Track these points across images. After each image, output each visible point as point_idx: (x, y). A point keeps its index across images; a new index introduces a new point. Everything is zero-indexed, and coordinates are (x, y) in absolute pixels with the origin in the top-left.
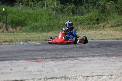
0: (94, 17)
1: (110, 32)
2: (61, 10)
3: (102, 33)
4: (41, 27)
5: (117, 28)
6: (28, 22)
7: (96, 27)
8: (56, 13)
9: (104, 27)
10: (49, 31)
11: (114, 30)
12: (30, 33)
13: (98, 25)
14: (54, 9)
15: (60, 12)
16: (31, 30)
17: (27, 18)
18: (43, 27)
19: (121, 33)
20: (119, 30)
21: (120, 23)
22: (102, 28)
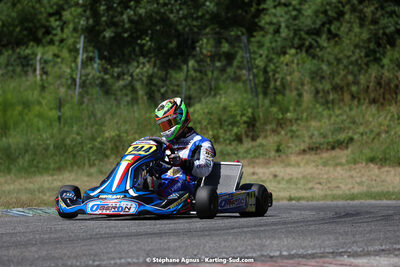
0: (236, 110)
1: (310, 169)
2: (103, 84)
3: (280, 174)
4: (26, 151)
5: (334, 153)
7: (247, 152)
8: (81, 96)
9: (278, 150)
10: (60, 169)
11: (325, 164)
13: (255, 144)
14: (74, 80)
15: (95, 91)
18: (35, 153)
19: (353, 173)
20: (344, 161)
21: (342, 136)
22: (273, 153)
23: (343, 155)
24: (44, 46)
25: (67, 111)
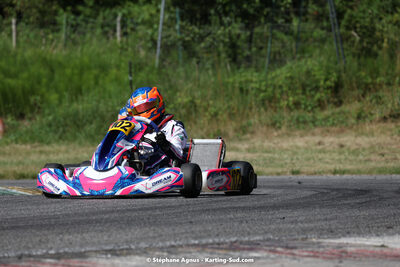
2: (186, 46)
3: (348, 144)
6: (42, 96)
8: (162, 60)
9: (359, 117)
16: (54, 131)
17: (39, 82)
22: (353, 121)
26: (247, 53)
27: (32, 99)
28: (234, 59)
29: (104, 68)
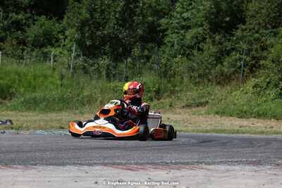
0: (150, 85)
1: (186, 116)
2: (84, 68)
3: (171, 118)
4: (44, 100)
5: (198, 108)
6: (16, 89)
7: (155, 106)
8: (73, 74)
9: (170, 106)
10: (60, 110)
11: (194, 114)
12: (23, 112)
13: (159, 102)
14: (69, 66)
15: (80, 72)
16: (25, 106)
17: (15, 82)
18: (49, 102)
19: (208, 119)
20: (203, 113)
21: (203, 100)
22: (168, 107)
23: (203, 110)
24: (55, 48)
25: (65, 81)
26: (114, 72)
27: (11, 90)
28: (108, 76)
29: (45, 77)
